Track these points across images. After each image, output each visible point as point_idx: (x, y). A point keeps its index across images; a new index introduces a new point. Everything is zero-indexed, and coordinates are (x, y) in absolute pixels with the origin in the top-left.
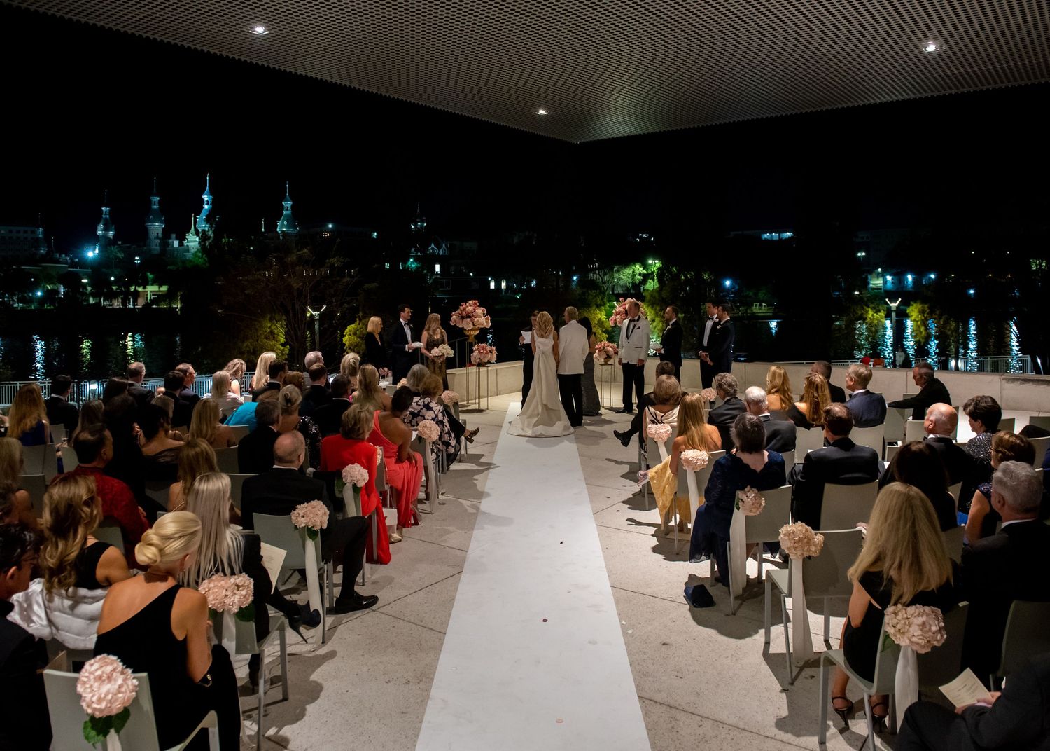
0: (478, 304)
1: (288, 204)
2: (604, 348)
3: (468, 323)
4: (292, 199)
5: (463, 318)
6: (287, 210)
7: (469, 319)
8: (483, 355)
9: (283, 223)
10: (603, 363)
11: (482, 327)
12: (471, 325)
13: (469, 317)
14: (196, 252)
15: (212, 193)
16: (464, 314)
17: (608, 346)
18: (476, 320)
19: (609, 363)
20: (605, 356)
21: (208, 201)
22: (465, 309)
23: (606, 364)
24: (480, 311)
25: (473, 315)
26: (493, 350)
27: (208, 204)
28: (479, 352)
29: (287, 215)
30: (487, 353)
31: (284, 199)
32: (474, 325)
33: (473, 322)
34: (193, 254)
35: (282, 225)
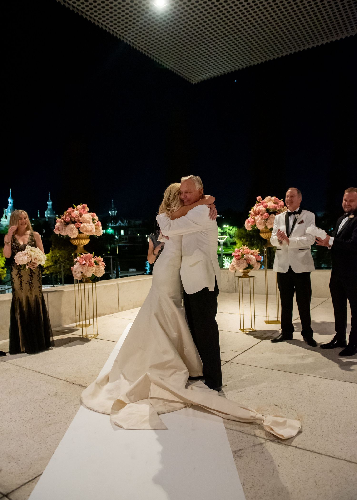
0: (87, 209)
1: (50, 203)
2: (243, 256)
3: (72, 230)
4: (52, 200)
5: (67, 224)
6: (50, 206)
7: (72, 225)
8: (85, 268)
9: (48, 212)
10: (242, 275)
11: (91, 234)
12: (76, 232)
13: (74, 222)
14: (5, 227)
15: (13, 198)
16: (68, 219)
17: (248, 253)
18: (82, 225)
19: (249, 274)
20: (245, 265)
21: (11, 202)
22: (70, 214)
23: (245, 275)
24: (88, 216)
25: (79, 221)
26: (99, 261)
27: (11, 203)
28: (81, 263)
29: (50, 209)
30: (90, 265)
31: (48, 200)
32: (80, 232)
33: (78, 228)
34: (4, 228)
35: (48, 214)
